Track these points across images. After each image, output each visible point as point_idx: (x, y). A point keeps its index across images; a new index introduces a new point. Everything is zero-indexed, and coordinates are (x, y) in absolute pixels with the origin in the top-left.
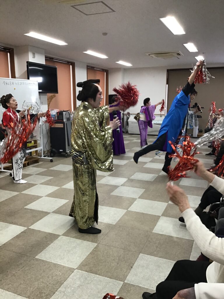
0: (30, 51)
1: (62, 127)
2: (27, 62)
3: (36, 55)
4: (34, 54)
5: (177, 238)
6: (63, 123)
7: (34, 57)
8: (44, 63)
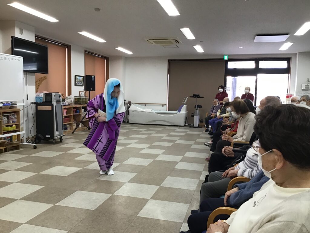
1: (51, 109)
2: (12, 37)
3: (24, 32)
4: (21, 30)
5: (164, 221)
6: (52, 105)
7: (21, 33)
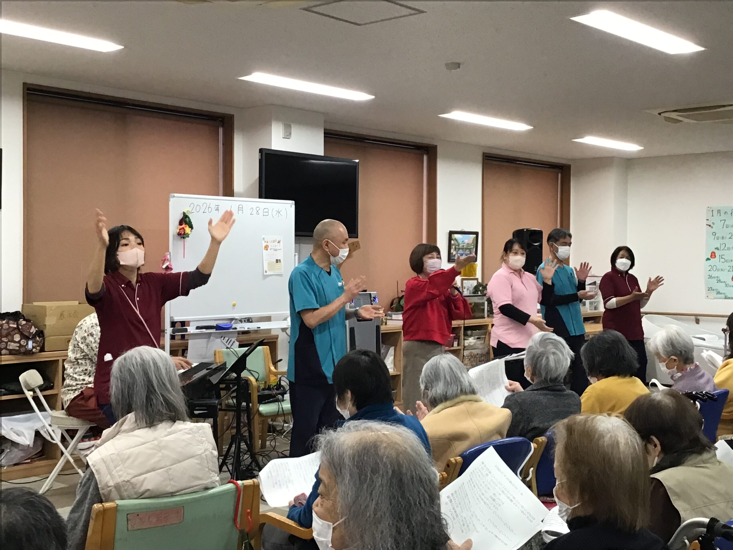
0: (278, 119)
2: (261, 150)
3: (295, 131)
4: (288, 127)
7: (288, 135)
8: (320, 152)
